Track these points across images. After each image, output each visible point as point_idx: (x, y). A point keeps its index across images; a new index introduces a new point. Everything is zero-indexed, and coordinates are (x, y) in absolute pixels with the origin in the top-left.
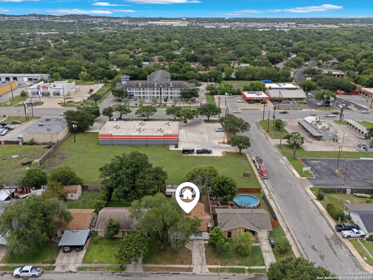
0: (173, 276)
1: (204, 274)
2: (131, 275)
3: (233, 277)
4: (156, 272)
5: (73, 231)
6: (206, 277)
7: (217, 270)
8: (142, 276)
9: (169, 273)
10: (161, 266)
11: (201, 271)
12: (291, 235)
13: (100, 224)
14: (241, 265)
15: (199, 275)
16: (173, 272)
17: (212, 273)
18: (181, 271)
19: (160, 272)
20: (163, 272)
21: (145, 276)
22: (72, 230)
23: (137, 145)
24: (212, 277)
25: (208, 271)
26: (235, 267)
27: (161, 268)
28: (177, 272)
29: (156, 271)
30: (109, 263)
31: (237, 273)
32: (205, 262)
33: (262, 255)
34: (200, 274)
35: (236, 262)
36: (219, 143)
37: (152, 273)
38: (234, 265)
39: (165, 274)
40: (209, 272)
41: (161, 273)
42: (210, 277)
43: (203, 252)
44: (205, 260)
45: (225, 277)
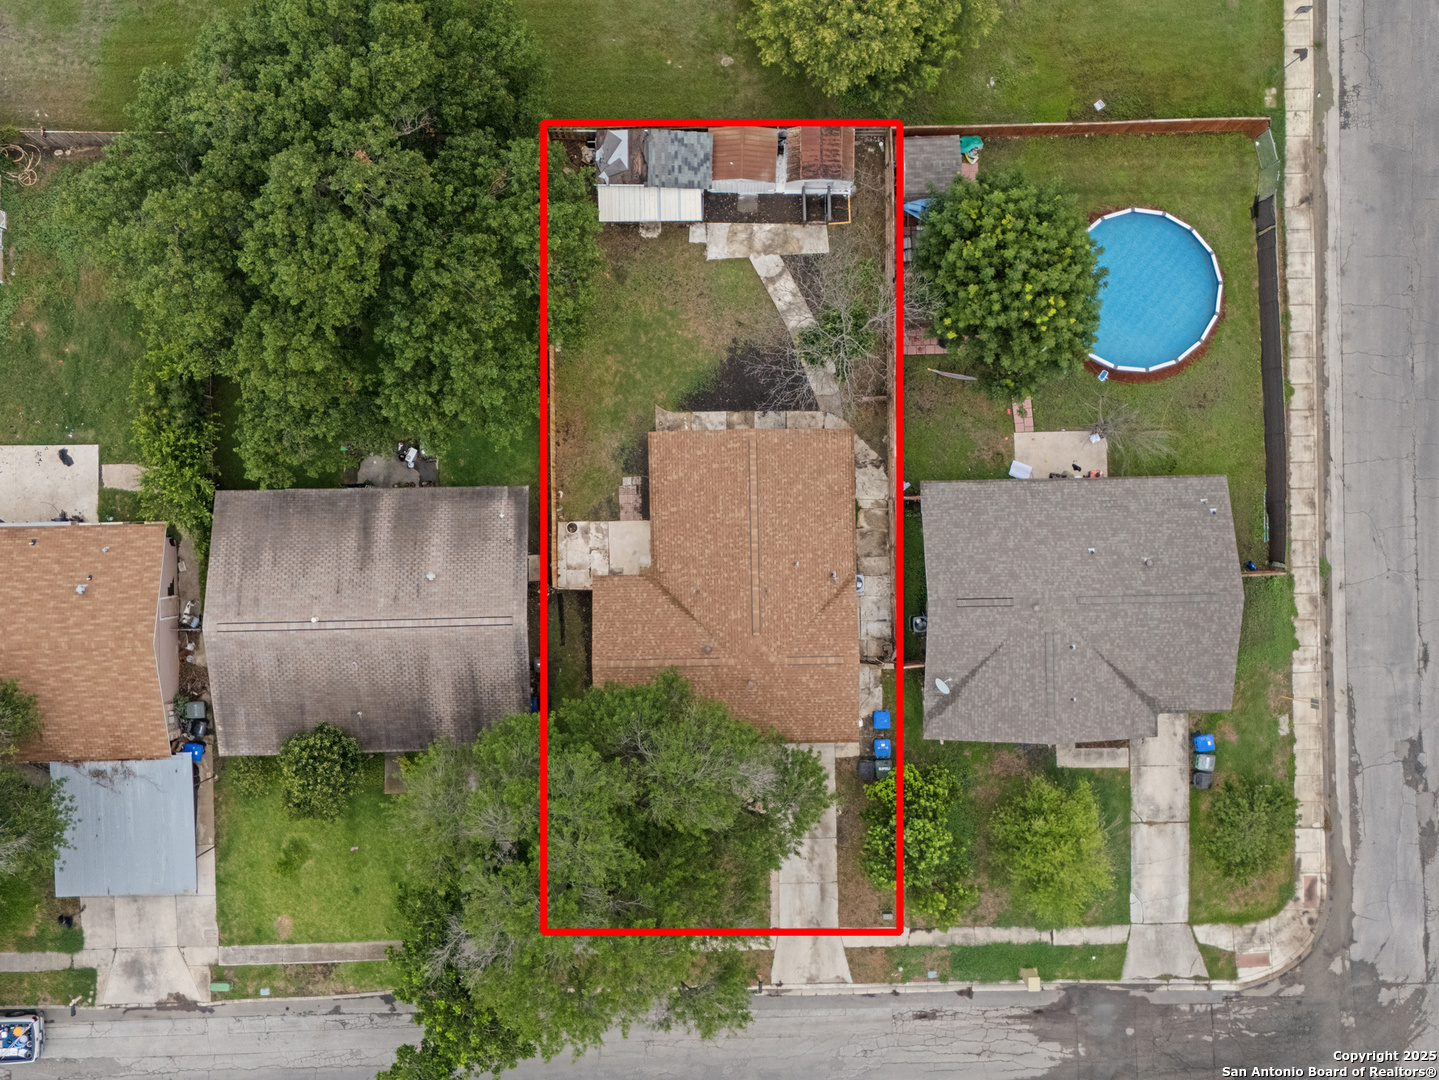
1: (827, 990)
3: (963, 1006)
5: (98, 774)
6: (836, 1013)
7: (887, 963)
11: (814, 972)
12: (1327, 641)
15: (803, 1001)
22: (89, 766)
24: (862, 1011)
25: (843, 968)
26: (983, 935)
31: (984, 981)
32: (836, 904)
34: (809, 990)
38: (977, 921)
40: (848, 978)
42: (851, 1012)
43: (826, 832)
44: (833, 890)
45: (920, 1007)
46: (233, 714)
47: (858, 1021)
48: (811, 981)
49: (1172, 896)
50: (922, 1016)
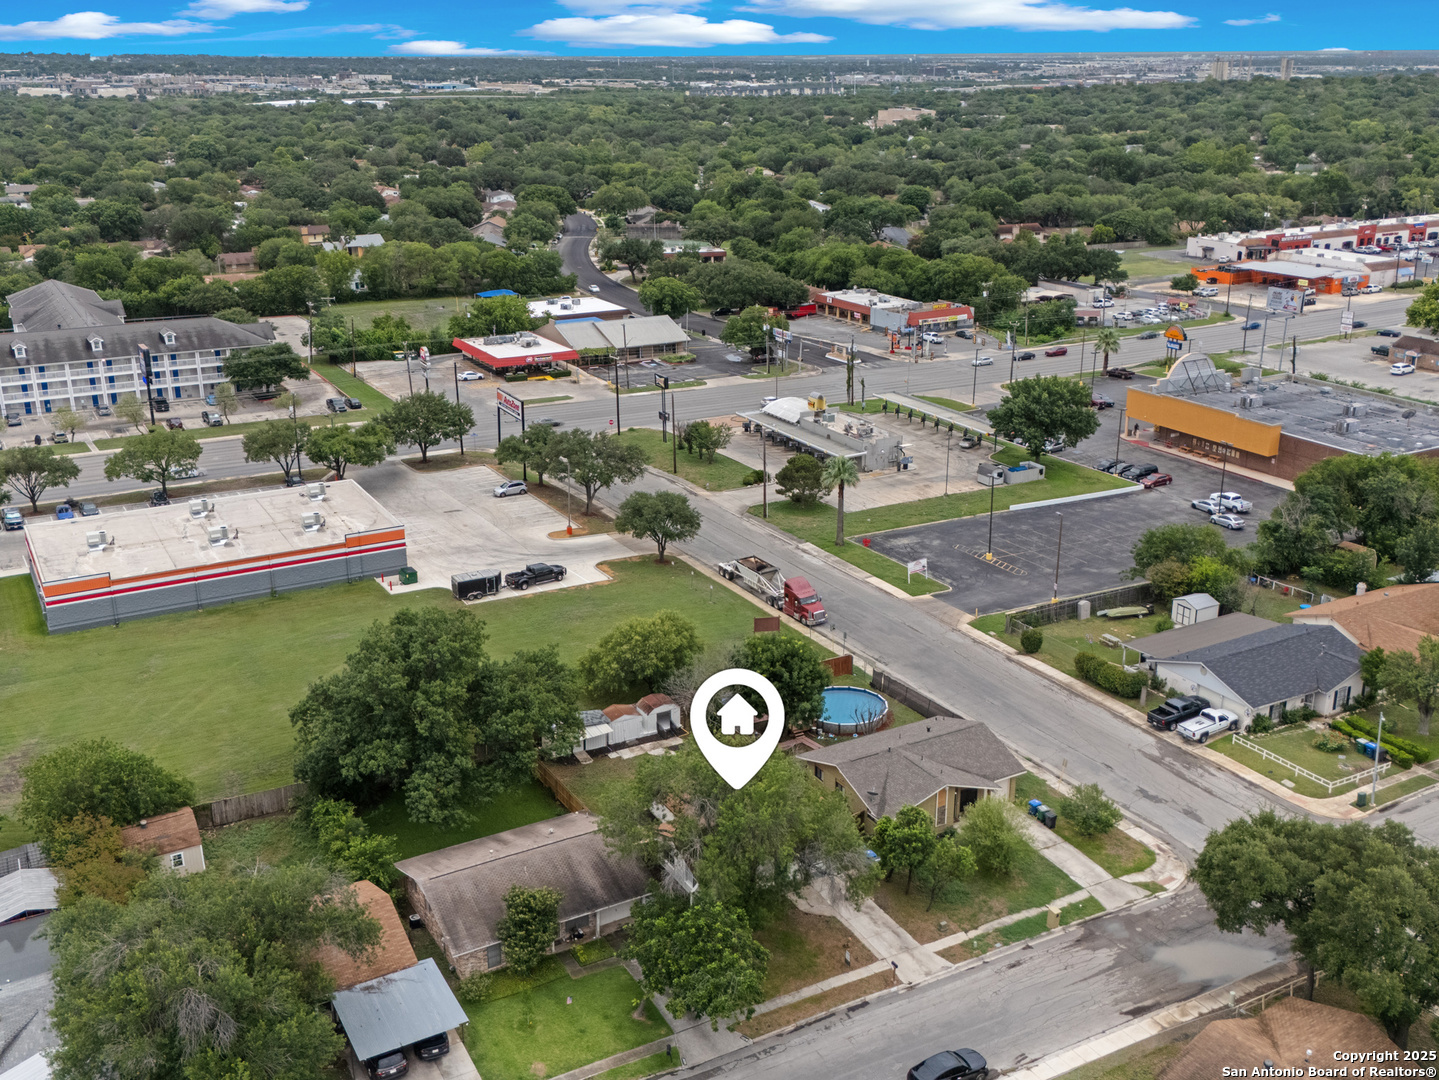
0: (857, 1016)
1: (942, 975)
2: (719, 1068)
3: (1029, 953)
4: (791, 1027)
5: (367, 988)
6: (958, 983)
7: (966, 950)
8: (754, 1055)
9: (833, 1014)
10: (787, 1000)
11: (924, 969)
12: (1056, 776)
13: (461, 927)
14: (1018, 911)
15: (931, 986)
16: (844, 1006)
17: (963, 966)
18: (865, 993)
19: (803, 1022)
20: (813, 1018)
21: (765, 1051)
22: (358, 986)
23: (233, 601)
24: (973, 977)
25: (942, 961)
26: (1008, 920)
27: (795, 1007)
28: (858, 1001)
29: (788, 1023)
30: (601, 1058)
31: (1031, 938)
32: (908, 936)
33: (1043, 858)
34: (930, 979)
35: (996, 903)
36: (551, 535)
37: (780, 1035)
38: (999, 915)
39: (826, 1022)
40: (949, 964)
41: (810, 1024)
42: (967, 979)
43: (872, 909)
44: (901, 931)
45: (1007, 962)
46: (454, 926)
47: (975, 981)
48: (927, 974)
49: (1093, 870)
50: (1013, 966)
